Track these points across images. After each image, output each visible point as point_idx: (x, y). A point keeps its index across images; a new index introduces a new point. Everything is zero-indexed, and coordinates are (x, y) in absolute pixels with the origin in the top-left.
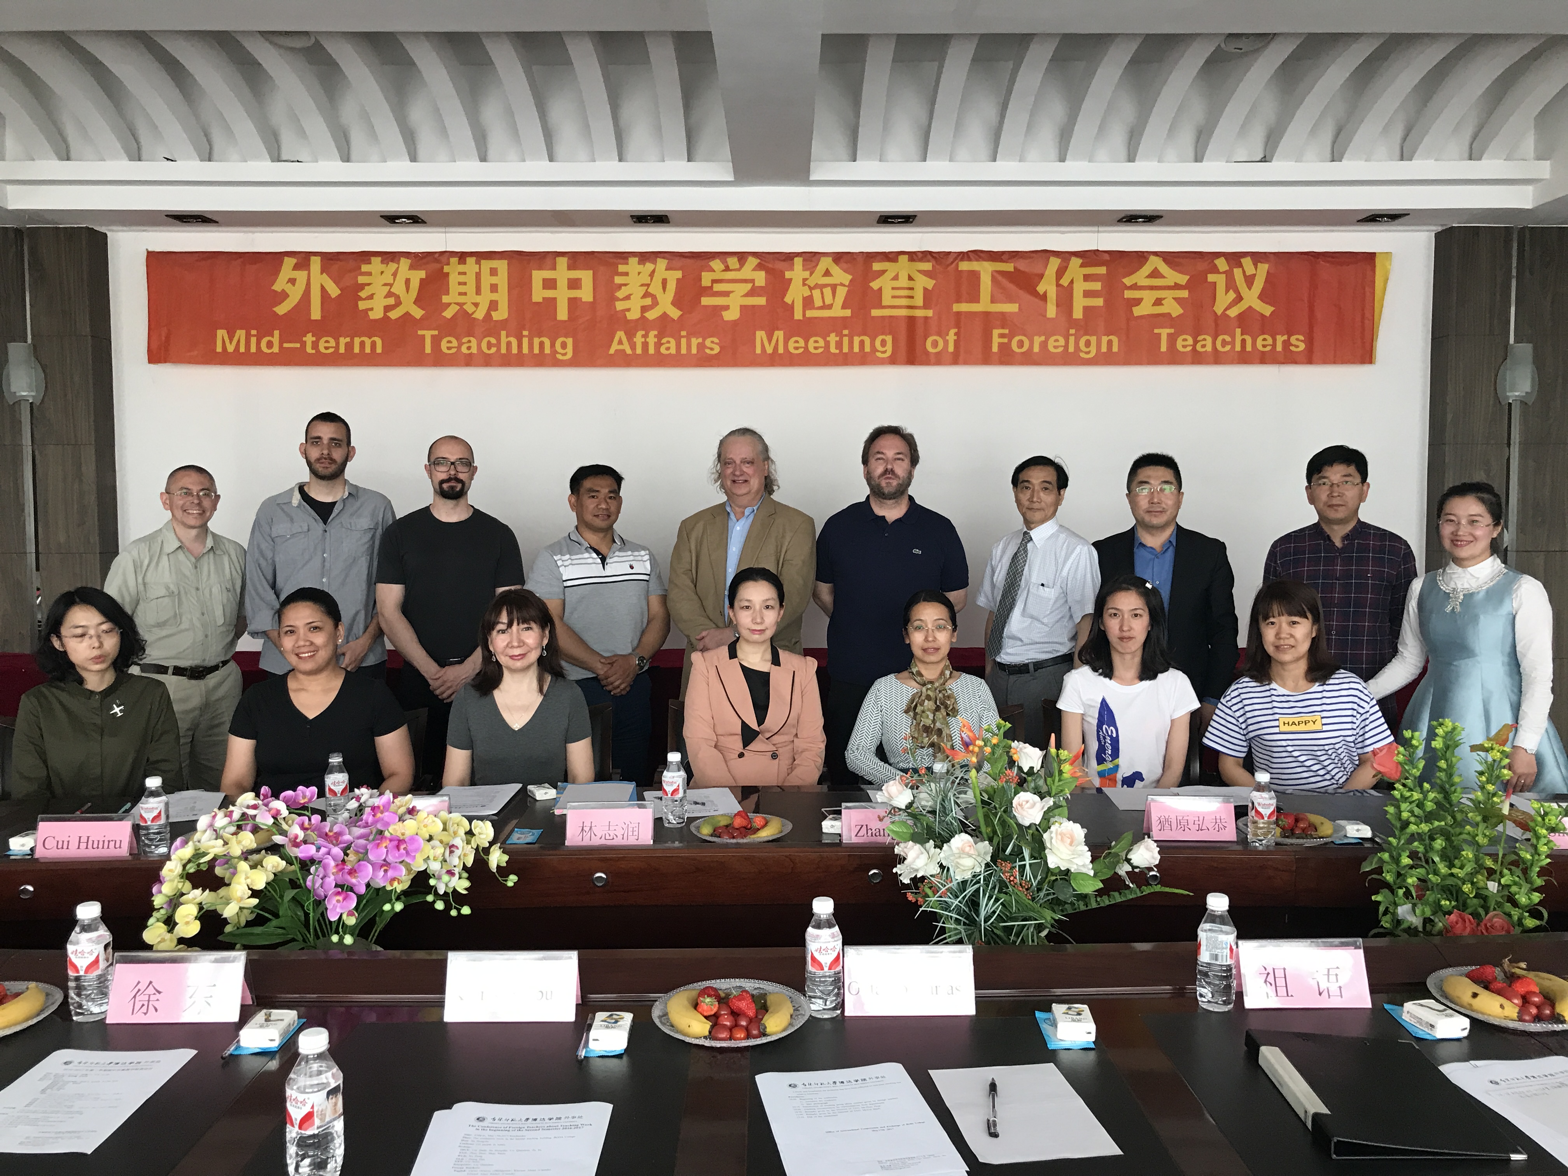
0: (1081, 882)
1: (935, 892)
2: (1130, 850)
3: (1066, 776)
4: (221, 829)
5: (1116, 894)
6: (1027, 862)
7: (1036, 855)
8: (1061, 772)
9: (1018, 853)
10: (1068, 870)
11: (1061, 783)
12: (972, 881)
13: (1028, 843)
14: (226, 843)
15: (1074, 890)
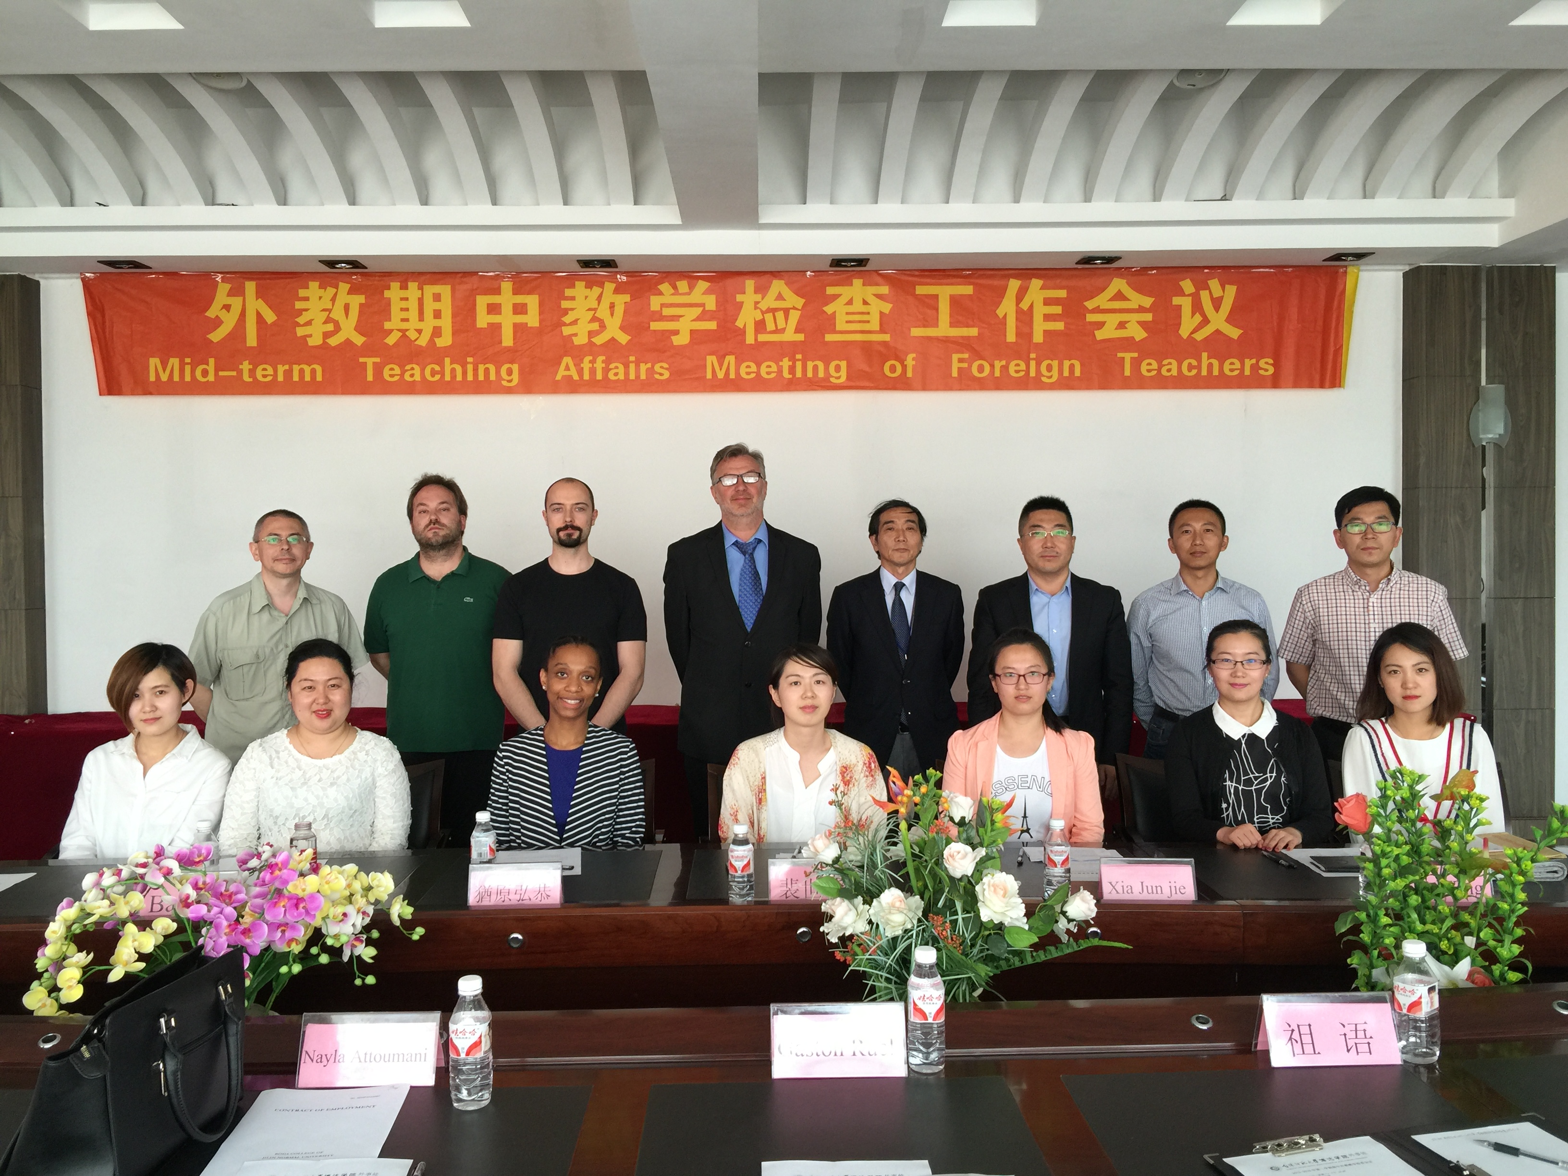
0: (1016, 936)
1: (865, 951)
2: (1065, 903)
3: (998, 825)
4: (108, 887)
5: (1052, 948)
6: (960, 917)
7: (969, 909)
8: (993, 822)
9: (950, 906)
10: (1001, 924)
11: (993, 833)
12: (903, 937)
13: (960, 897)
14: (112, 904)
15: (1009, 946)
